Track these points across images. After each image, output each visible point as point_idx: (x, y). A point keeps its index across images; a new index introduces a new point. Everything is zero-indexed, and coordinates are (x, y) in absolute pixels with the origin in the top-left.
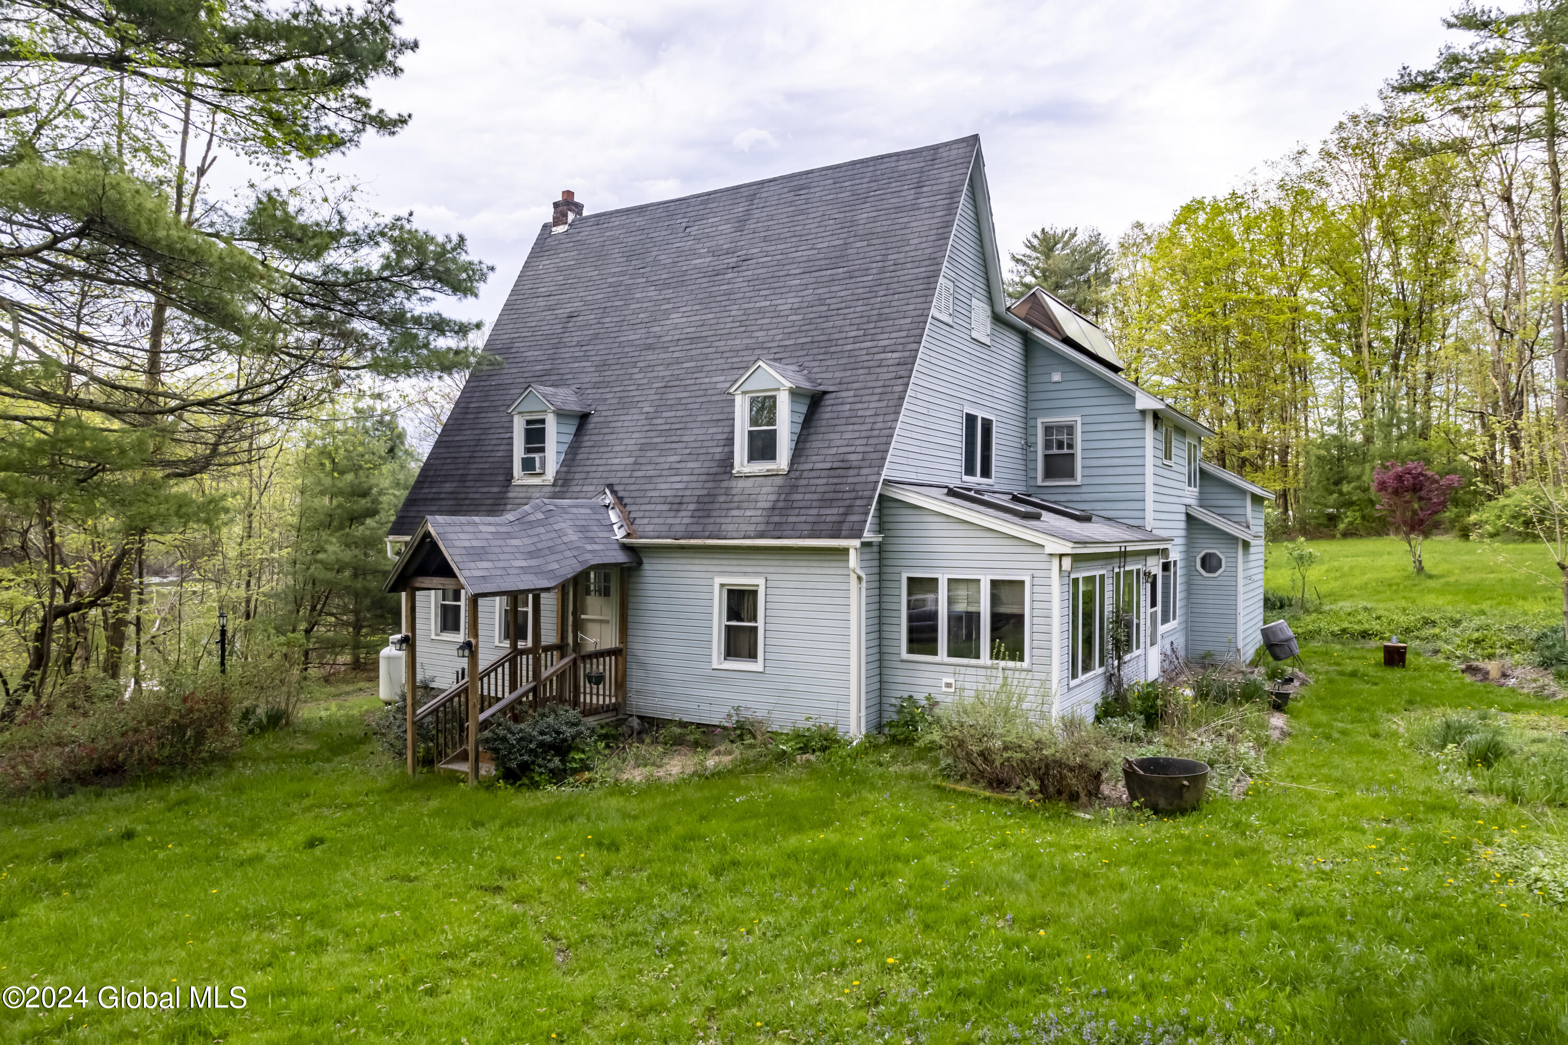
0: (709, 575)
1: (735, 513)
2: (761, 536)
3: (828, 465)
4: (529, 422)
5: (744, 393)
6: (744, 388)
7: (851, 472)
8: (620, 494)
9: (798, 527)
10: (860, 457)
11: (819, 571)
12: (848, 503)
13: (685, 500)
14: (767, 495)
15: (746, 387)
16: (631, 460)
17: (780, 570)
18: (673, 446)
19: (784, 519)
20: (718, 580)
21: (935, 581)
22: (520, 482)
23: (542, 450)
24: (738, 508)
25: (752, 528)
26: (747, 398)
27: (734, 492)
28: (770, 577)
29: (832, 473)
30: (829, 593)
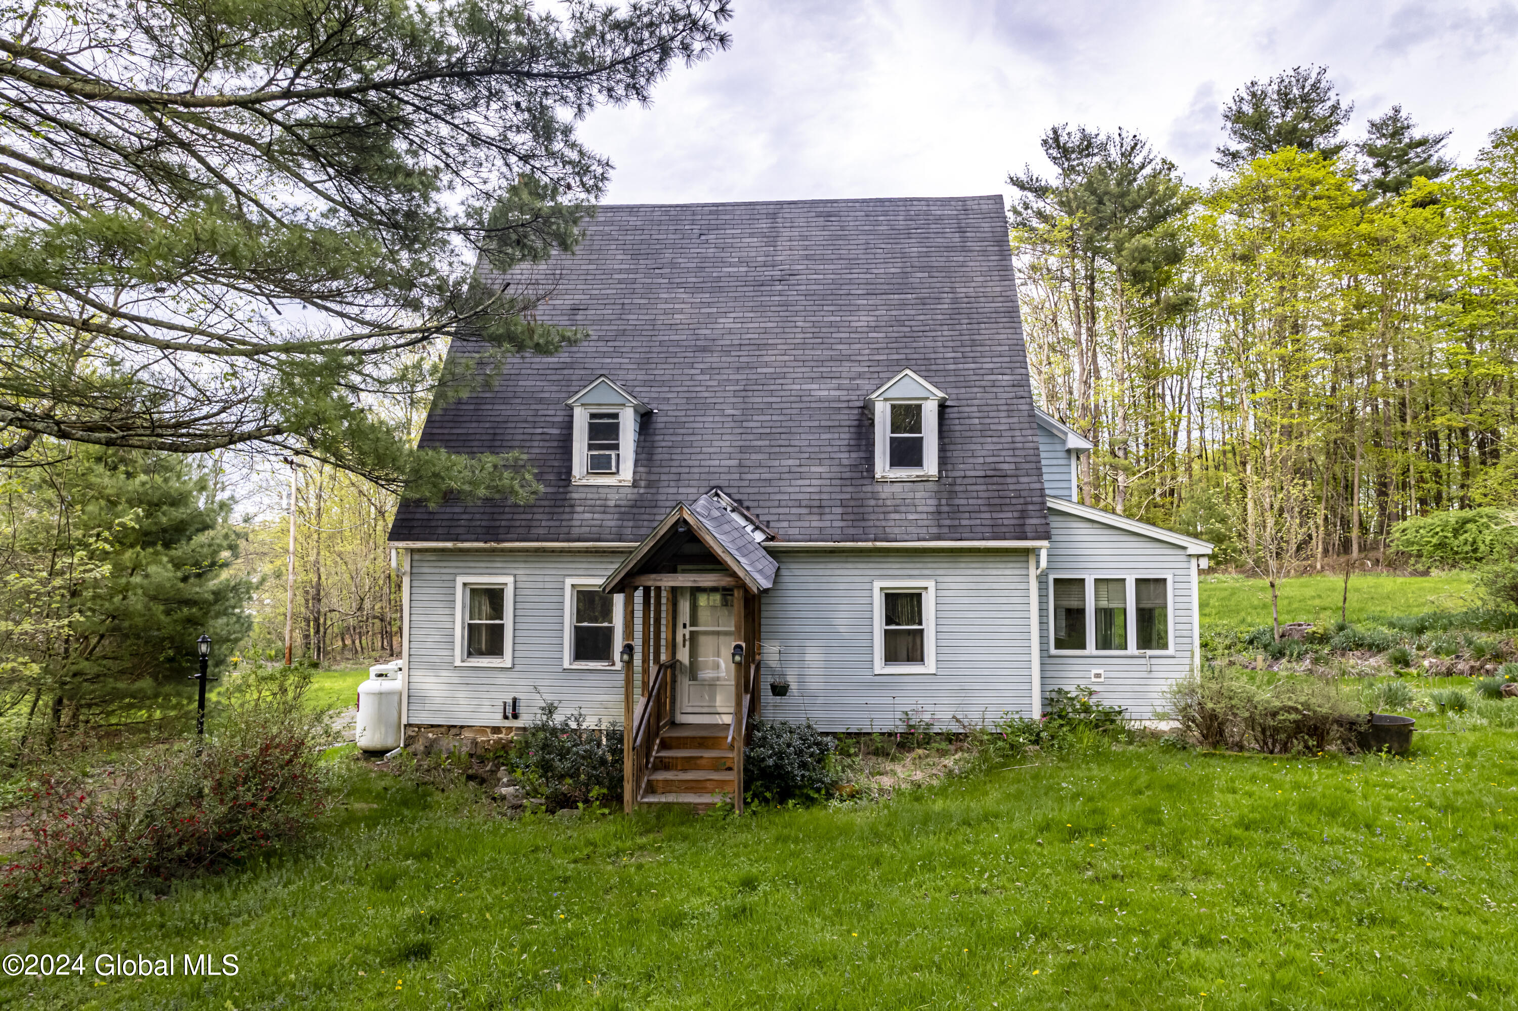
0: (867, 579)
1: (893, 516)
2: (939, 538)
3: (982, 473)
4: (593, 416)
5: (886, 400)
6: (887, 395)
7: (1009, 480)
8: (737, 497)
9: (975, 529)
10: (1013, 466)
11: (995, 572)
12: (1019, 507)
13: (824, 503)
14: (925, 501)
15: (888, 395)
16: (736, 462)
17: (951, 572)
18: (783, 449)
19: (956, 522)
20: (878, 585)
21: (1082, 581)
22: (584, 482)
23: (616, 447)
24: (896, 512)
25: (924, 530)
26: (888, 405)
27: (883, 496)
28: (940, 579)
29: (988, 480)
30: (1006, 593)
